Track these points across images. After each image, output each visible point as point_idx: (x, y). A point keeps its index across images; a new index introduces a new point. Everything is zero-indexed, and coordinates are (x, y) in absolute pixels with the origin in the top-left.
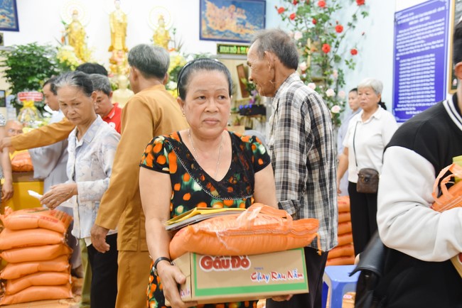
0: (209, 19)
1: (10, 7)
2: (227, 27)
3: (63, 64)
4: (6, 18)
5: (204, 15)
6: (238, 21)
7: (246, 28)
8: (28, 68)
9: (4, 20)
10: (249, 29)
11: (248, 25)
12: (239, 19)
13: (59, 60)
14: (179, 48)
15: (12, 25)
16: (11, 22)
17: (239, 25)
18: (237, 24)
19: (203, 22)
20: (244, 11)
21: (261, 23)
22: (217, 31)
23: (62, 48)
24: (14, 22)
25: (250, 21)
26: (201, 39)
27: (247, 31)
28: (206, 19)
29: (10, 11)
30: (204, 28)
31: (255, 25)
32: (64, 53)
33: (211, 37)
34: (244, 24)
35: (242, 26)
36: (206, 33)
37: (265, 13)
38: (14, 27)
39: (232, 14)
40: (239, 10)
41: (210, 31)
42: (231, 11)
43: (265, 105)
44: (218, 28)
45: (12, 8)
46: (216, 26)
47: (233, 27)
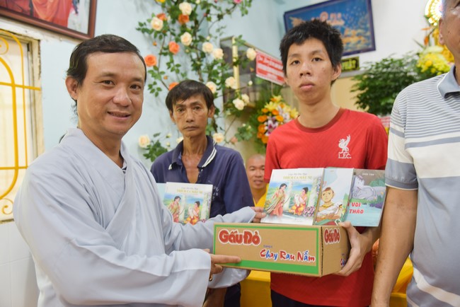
1: (365, 24)
3: (426, 72)
4: (362, 38)
8: (382, 88)
9: (359, 42)
13: (420, 68)
15: (368, 45)
16: (367, 42)
23: (426, 52)
24: (370, 41)
29: (366, 29)
32: (427, 57)
38: (370, 46)
45: (368, 25)
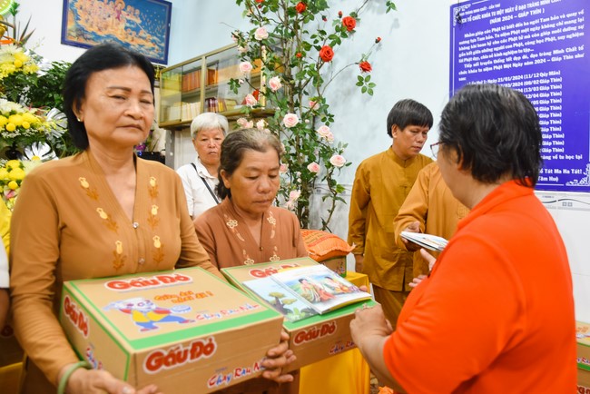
0: (79, 12)
2: (110, 31)
5: (72, 5)
6: (128, 25)
7: (140, 37)
10: (144, 38)
11: (143, 33)
12: (128, 21)
14: (23, 42)
17: (129, 31)
18: (126, 28)
19: (70, 16)
20: (138, 12)
21: (163, 34)
22: (93, 33)
25: (146, 28)
26: (64, 41)
27: (141, 41)
28: (74, 12)
30: (70, 26)
31: (152, 35)
33: (82, 41)
34: (137, 30)
35: (134, 33)
36: (74, 34)
37: (169, 21)
39: (119, 12)
40: (129, 8)
41: (81, 31)
42: (118, 8)
43: (163, 153)
44: (95, 29)
46: (92, 26)
47: (119, 32)
